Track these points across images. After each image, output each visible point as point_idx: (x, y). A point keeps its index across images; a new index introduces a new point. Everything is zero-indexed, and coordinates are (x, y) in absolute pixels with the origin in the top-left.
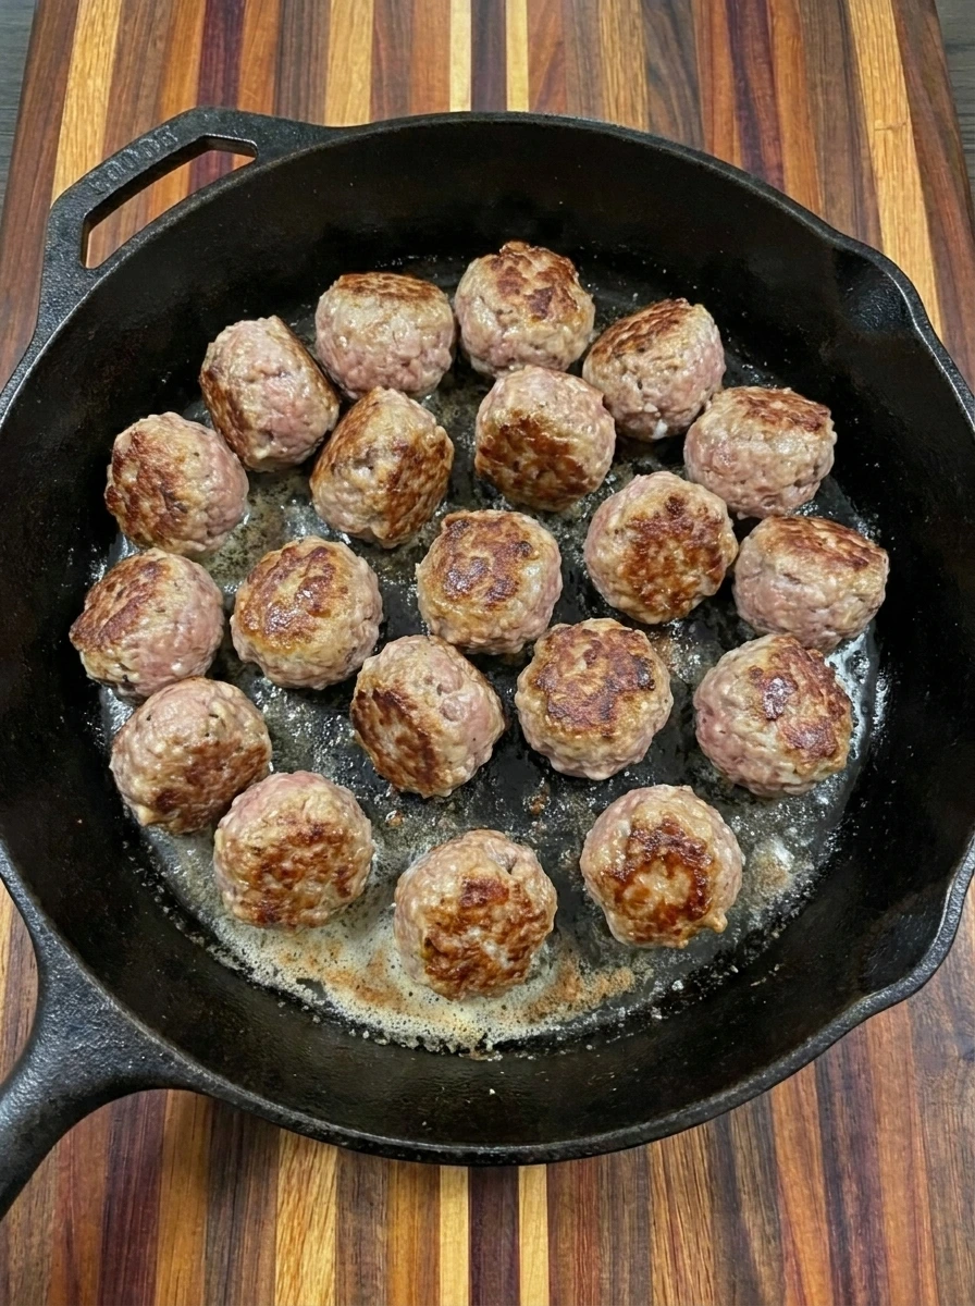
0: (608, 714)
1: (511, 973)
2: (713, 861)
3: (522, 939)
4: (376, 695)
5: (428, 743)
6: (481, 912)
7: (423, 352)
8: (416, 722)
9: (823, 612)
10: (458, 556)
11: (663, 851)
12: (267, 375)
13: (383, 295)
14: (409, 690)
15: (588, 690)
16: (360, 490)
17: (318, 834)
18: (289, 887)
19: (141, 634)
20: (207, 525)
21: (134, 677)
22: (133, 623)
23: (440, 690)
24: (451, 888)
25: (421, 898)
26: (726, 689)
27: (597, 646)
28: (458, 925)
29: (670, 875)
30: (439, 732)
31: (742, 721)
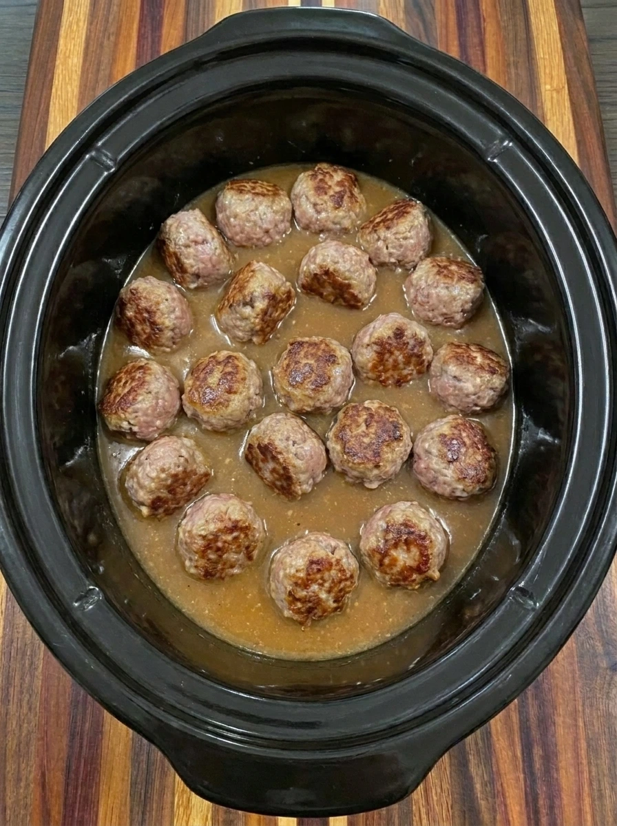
0: (377, 454)
1: (335, 609)
2: (431, 542)
3: (341, 591)
4: (259, 446)
5: (288, 472)
6: (319, 576)
7: (276, 226)
8: (281, 460)
9: (473, 397)
10: (297, 363)
11: (404, 537)
12: (196, 243)
13: (254, 193)
14: (277, 443)
15: (366, 440)
16: (246, 318)
17: (235, 527)
18: (220, 556)
19: (138, 406)
20: (173, 338)
21: (135, 429)
22: (134, 399)
23: (294, 443)
24: (301, 563)
25: (285, 570)
26: (427, 445)
27: (372, 416)
28: (305, 584)
29: (408, 550)
30: (294, 466)
31: (436, 463)
